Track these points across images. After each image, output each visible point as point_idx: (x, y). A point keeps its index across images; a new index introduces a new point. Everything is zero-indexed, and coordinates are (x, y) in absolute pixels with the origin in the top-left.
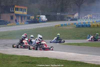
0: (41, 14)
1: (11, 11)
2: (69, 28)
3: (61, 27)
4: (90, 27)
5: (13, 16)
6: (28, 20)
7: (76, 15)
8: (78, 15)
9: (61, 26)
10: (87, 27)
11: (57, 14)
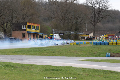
0: (54, 32)
4: (108, 45)
5: (25, 34)
8: (93, 35)
11: (71, 32)
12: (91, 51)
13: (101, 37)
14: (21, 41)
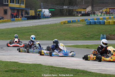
0: (43, 7)
1: (4, 3)
2: (77, 25)
3: (68, 25)
4: (105, 24)
5: (7, 10)
6: (26, 15)
7: (89, 9)
8: (91, 9)
9: (68, 23)
10: (100, 24)
11: (63, 7)
12: (83, 33)
13: (101, 11)
14: (3, 19)
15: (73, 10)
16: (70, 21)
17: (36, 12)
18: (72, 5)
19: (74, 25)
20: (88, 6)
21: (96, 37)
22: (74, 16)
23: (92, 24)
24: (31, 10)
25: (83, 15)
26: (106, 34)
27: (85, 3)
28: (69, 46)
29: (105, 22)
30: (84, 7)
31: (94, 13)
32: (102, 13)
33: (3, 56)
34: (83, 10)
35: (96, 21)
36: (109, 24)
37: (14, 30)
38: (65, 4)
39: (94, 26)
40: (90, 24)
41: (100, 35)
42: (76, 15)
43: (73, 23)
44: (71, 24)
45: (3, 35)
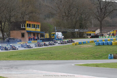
0: (56, 31)
1: (22, 28)
2: (88, 46)
3: (79, 46)
4: (112, 45)
5: (24, 33)
6: (41, 38)
7: (98, 32)
8: (100, 32)
9: (79, 44)
10: (108, 45)
11: (75, 30)
12: (93, 53)
13: (109, 33)
14: (20, 42)
15: (83, 32)
16: (81, 43)
17: (50, 35)
18: (82, 28)
19: (84, 46)
20: (97, 29)
21: (104, 56)
22: (84, 38)
23: (101, 45)
24: (45, 33)
25: (92, 37)
26: (113, 54)
27: (94, 27)
28: (80, 65)
29: (112, 43)
30: (93, 30)
31: (102, 35)
32: (109, 35)
33: (21, 75)
34: (93, 32)
35: (104, 42)
36: (116, 44)
37: (31, 51)
38: (76, 27)
39: (102, 46)
40: (99, 45)
41: (107, 55)
42: (86, 37)
43: (84, 44)
44: (82, 45)
45: (21, 56)
